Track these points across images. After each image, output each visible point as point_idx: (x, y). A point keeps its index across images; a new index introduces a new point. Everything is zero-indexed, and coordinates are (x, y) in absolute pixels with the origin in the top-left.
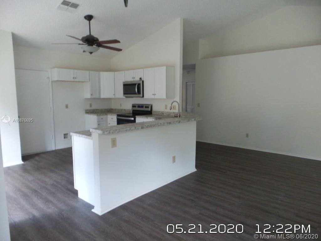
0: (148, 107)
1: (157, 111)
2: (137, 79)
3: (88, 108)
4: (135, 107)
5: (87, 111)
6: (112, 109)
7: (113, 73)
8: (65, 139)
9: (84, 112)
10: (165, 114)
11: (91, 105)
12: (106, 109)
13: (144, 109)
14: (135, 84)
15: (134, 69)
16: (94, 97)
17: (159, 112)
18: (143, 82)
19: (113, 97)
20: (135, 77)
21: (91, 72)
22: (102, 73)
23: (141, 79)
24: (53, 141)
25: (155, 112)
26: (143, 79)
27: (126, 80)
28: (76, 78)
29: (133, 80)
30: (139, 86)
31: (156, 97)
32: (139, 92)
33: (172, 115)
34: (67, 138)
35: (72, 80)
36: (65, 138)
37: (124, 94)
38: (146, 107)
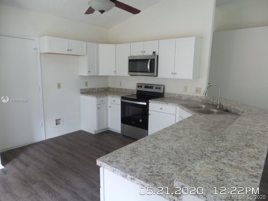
0: (160, 88)
1: (172, 94)
2: (149, 53)
3: (84, 87)
4: (141, 87)
5: (83, 91)
6: (109, 88)
7: (114, 45)
8: (58, 126)
9: (79, 92)
10: (183, 98)
11: (86, 84)
12: (102, 88)
13: (154, 90)
14: (147, 60)
15: (144, 41)
16: (91, 74)
17: (175, 94)
18: (158, 56)
19: (114, 74)
20: (145, 51)
21: (88, 43)
22: (100, 45)
23: (154, 52)
24: (43, 129)
25: (169, 94)
26: (157, 54)
27: (132, 55)
28: (71, 50)
29: (142, 54)
30: (153, 62)
31: (176, 77)
32: (152, 70)
33: (194, 99)
34: (59, 124)
35: (67, 52)
36: (57, 124)
37: (129, 71)
38: (156, 88)
